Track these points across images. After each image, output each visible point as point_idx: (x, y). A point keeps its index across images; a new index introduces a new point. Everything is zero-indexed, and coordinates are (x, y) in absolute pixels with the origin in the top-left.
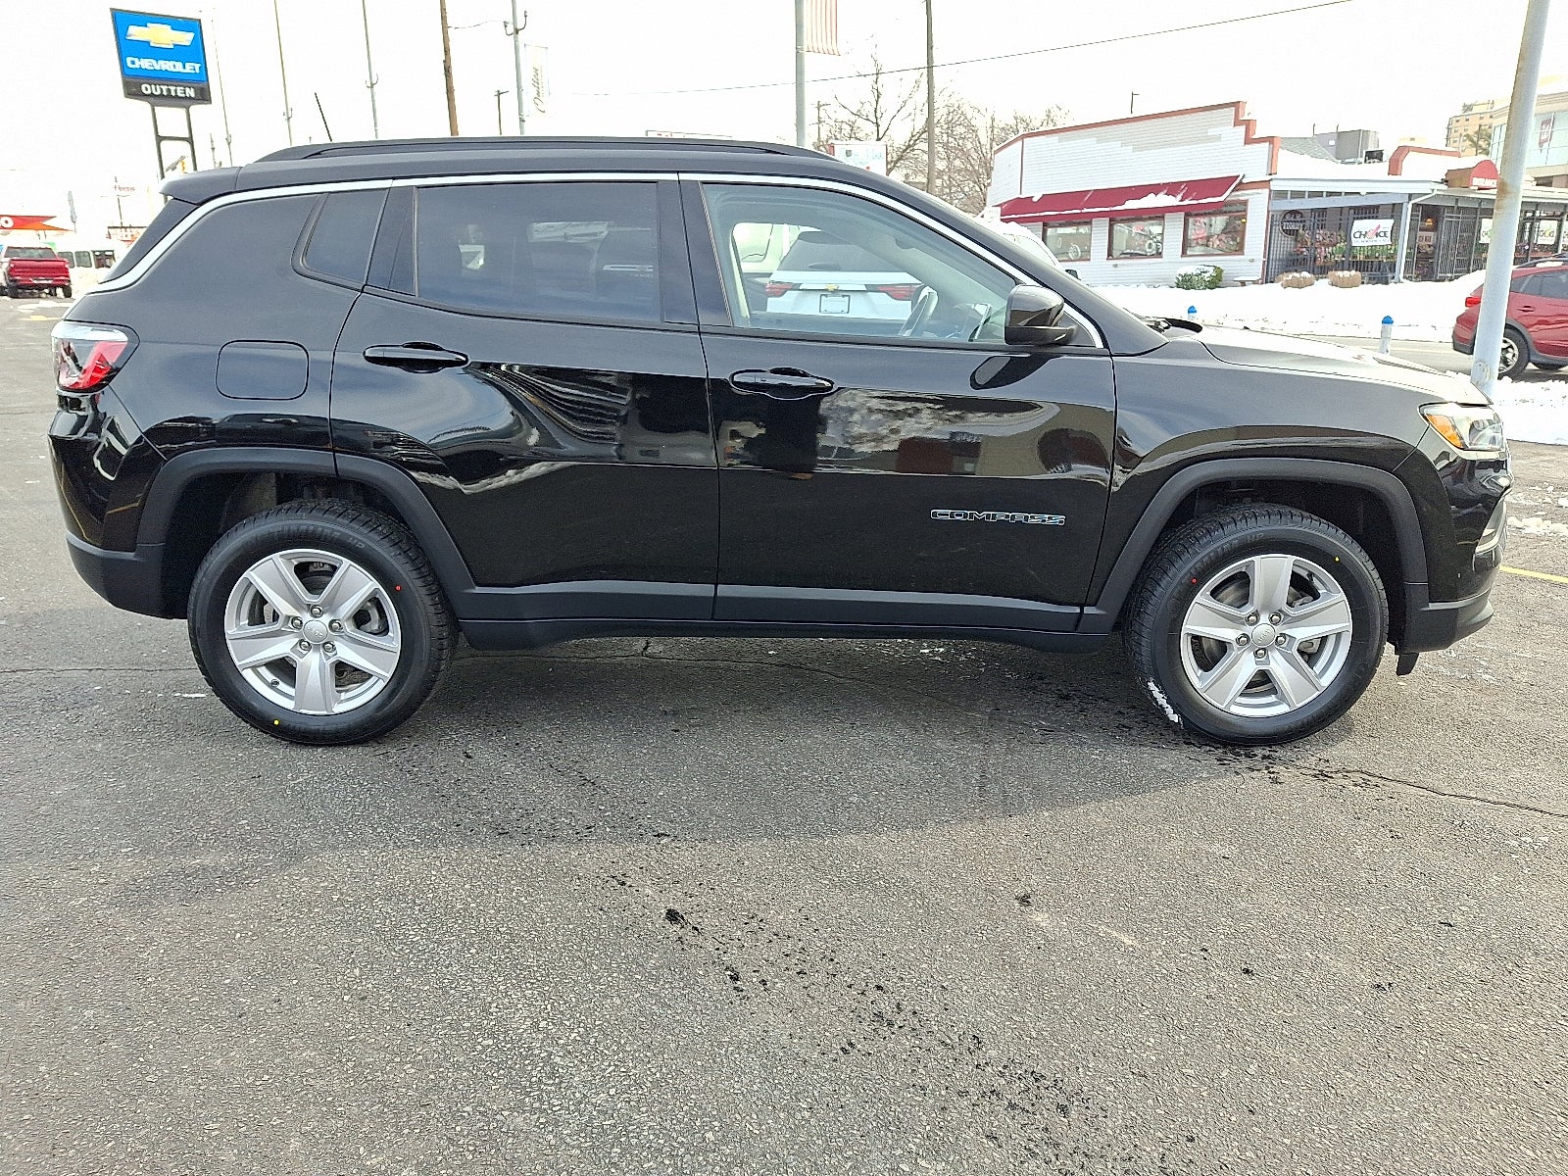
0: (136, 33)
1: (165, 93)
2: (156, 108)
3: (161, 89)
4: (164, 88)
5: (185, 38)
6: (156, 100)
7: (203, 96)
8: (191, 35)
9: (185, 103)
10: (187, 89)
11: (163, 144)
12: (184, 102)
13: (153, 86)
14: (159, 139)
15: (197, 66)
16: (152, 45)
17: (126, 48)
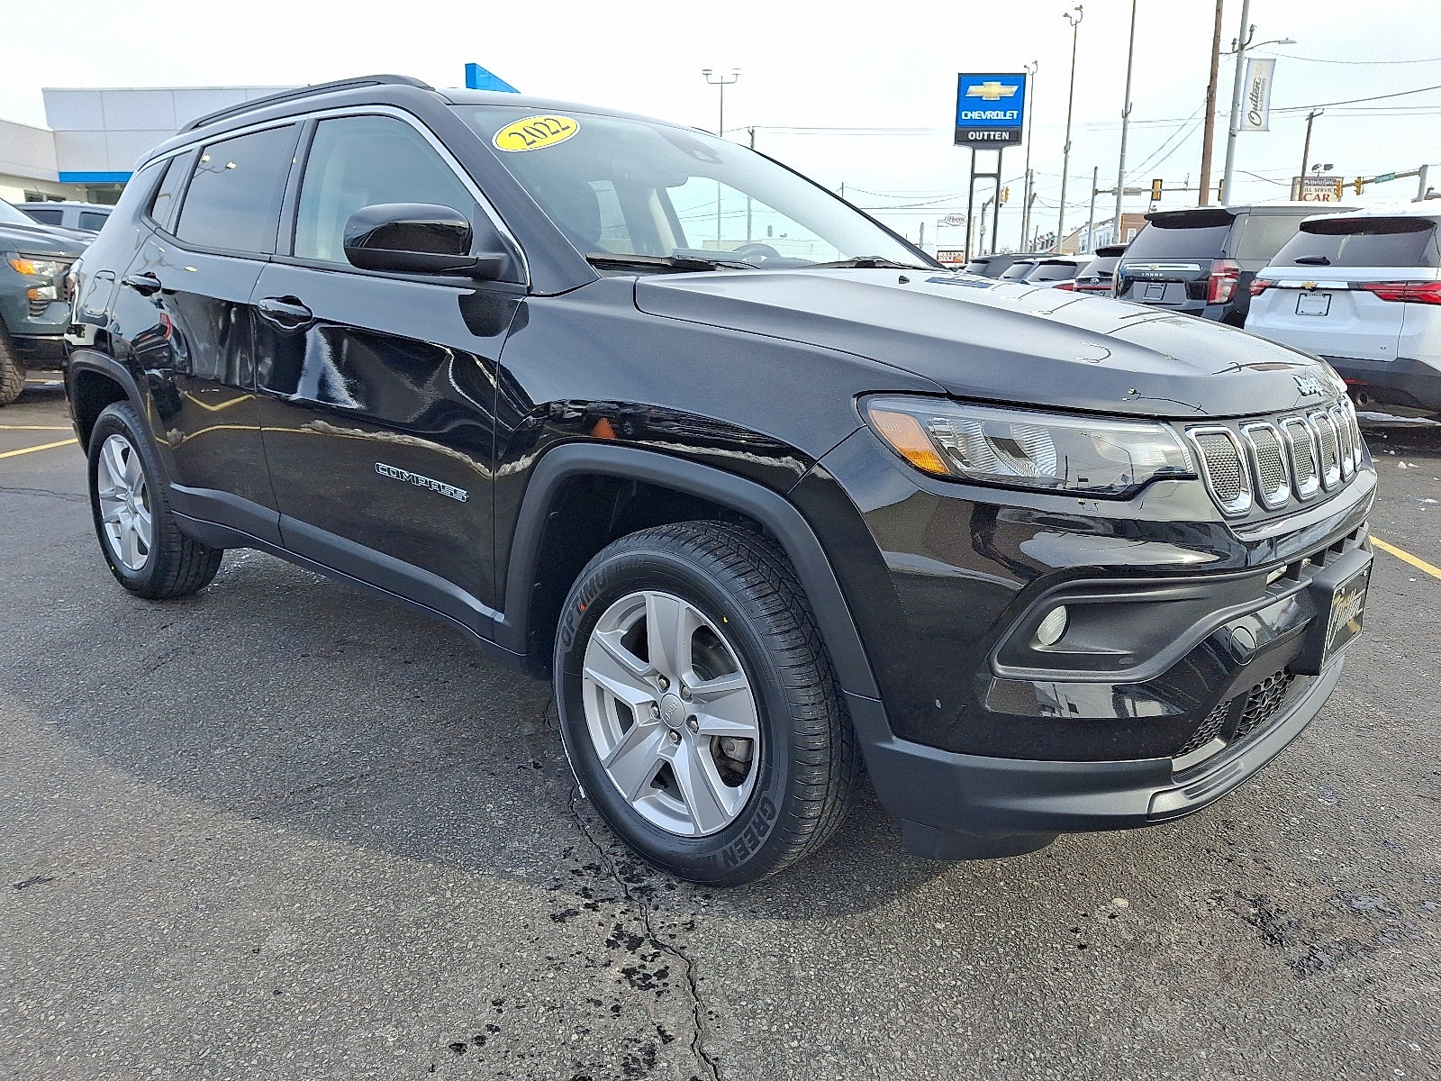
0: (974, 90)
1: (986, 138)
2: (977, 151)
3: (983, 135)
4: (986, 133)
5: (1010, 91)
6: (977, 145)
7: (1016, 139)
8: (1015, 88)
9: (1000, 145)
10: (1004, 133)
11: (977, 181)
12: (998, 145)
13: (978, 133)
14: (974, 176)
15: (1015, 112)
16: (984, 99)
17: (963, 102)
